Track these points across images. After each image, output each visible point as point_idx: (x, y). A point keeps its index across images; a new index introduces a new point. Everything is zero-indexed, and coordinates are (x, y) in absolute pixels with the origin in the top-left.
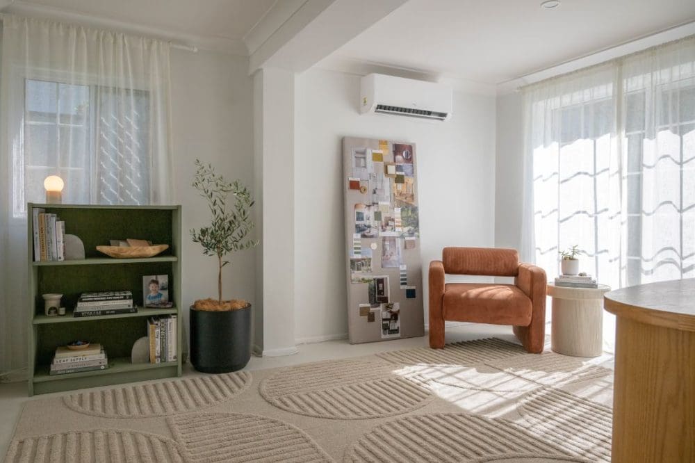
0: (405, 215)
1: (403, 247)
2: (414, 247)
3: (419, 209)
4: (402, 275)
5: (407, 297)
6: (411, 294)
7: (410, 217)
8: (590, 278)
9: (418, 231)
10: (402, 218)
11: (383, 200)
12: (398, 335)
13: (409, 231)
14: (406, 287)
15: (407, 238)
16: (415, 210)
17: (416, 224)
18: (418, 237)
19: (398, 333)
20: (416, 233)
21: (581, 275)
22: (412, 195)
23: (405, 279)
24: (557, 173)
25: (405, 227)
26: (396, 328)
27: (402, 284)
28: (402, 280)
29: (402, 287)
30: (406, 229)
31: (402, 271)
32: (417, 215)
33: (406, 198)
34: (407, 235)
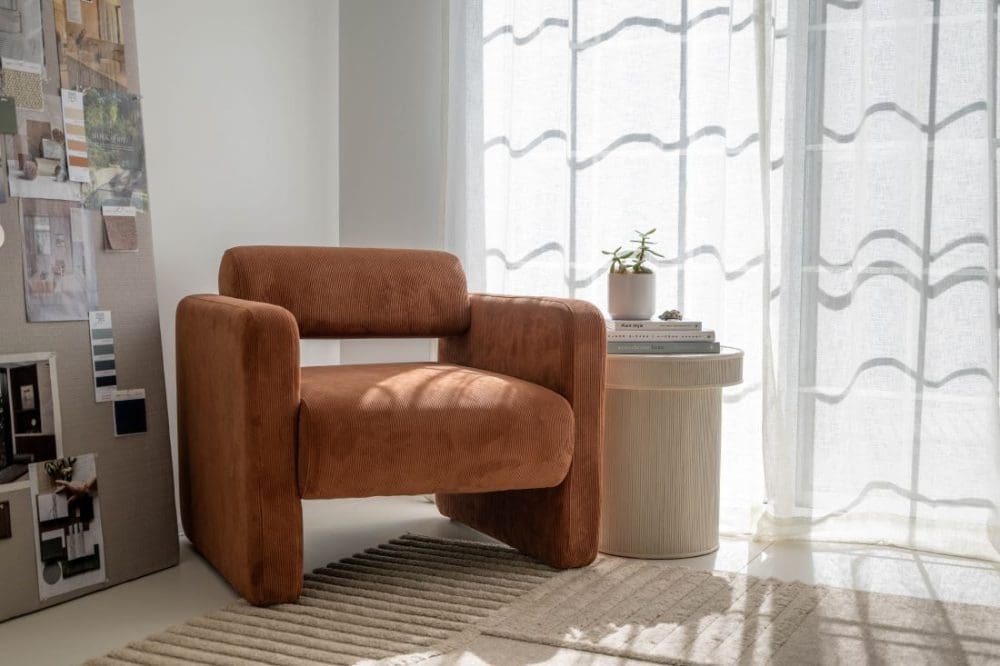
0: (97, 122)
1: (99, 241)
2: (133, 245)
3: (144, 103)
4: (100, 350)
5: (120, 431)
6: (131, 417)
7: (115, 130)
8: (697, 325)
9: (142, 185)
10: (89, 132)
11: (18, 52)
12: (98, 577)
13: (113, 183)
14: (114, 394)
15: (110, 211)
16: (130, 106)
17: (136, 160)
18: (145, 205)
19: (97, 567)
20: (137, 194)
21: (668, 316)
22: (120, 51)
23: (110, 365)
24: (564, 23)
25: (99, 165)
26: (90, 551)
27: (103, 382)
28: (101, 366)
29: (104, 394)
30: (104, 176)
31: (101, 334)
32: (138, 124)
33: (98, 57)
34: (109, 196)
